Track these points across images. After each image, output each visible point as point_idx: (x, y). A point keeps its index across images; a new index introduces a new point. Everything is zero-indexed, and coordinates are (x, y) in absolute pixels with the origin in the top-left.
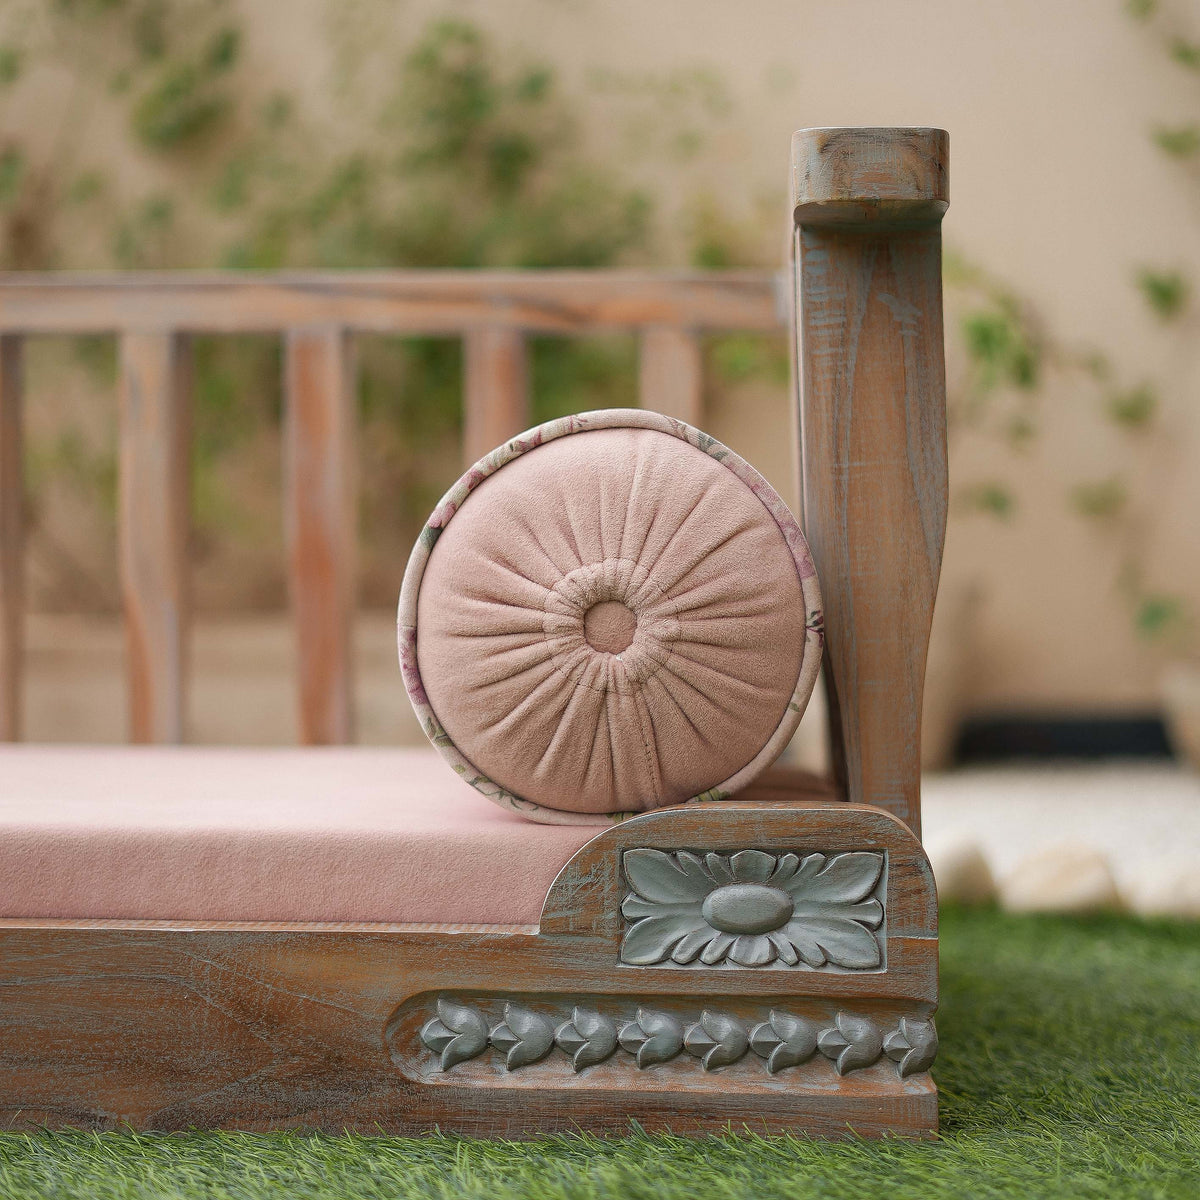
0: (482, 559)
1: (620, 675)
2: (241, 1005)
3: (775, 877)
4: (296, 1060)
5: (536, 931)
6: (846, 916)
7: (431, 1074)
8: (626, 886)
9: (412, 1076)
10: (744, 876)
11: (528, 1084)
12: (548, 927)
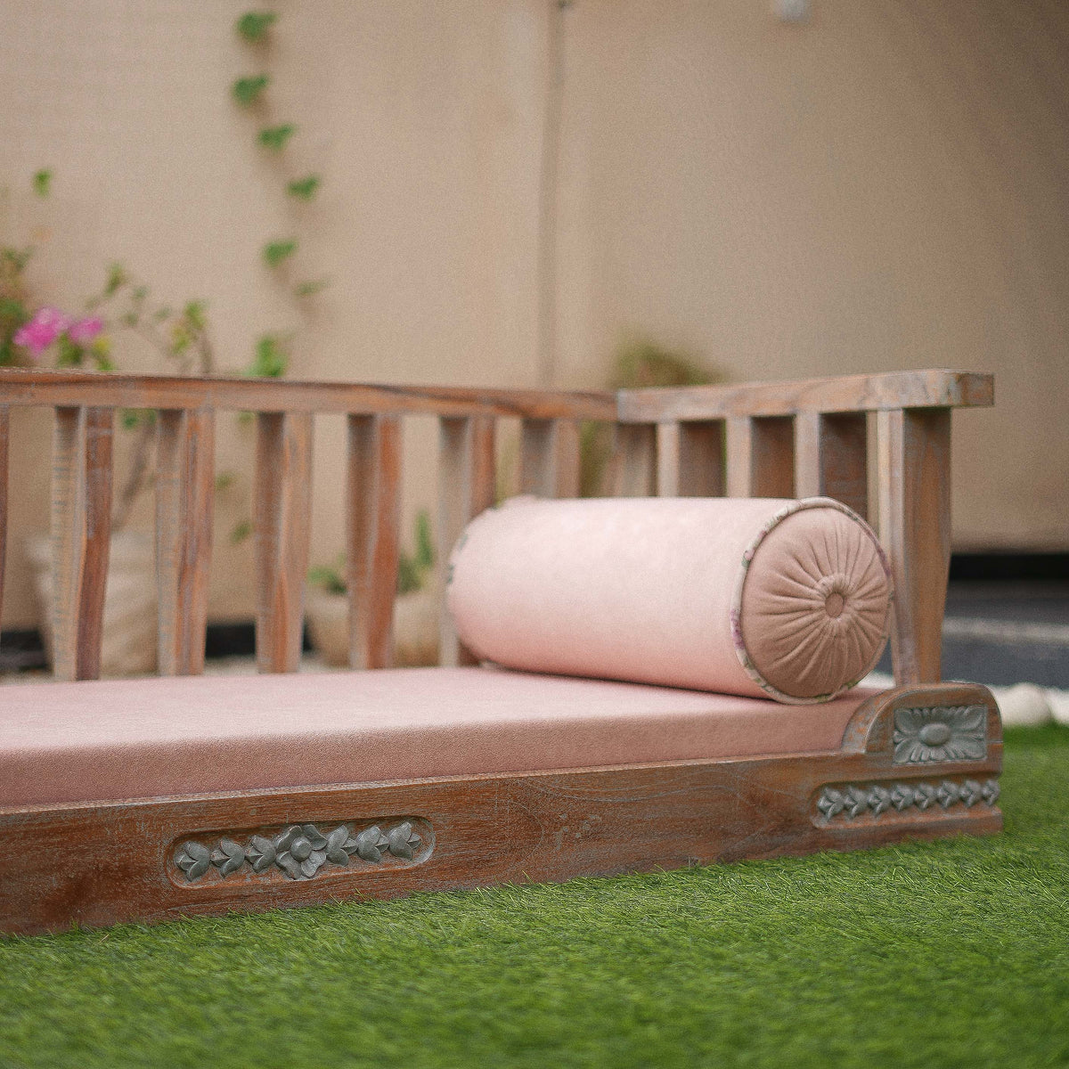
0: (778, 575)
1: (843, 630)
2: (752, 798)
3: (947, 721)
4: (772, 823)
5: (863, 751)
6: (972, 736)
7: (822, 824)
8: (896, 728)
9: (817, 826)
10: (937, 719)
11: (859, 825)
12: (869, 749)
